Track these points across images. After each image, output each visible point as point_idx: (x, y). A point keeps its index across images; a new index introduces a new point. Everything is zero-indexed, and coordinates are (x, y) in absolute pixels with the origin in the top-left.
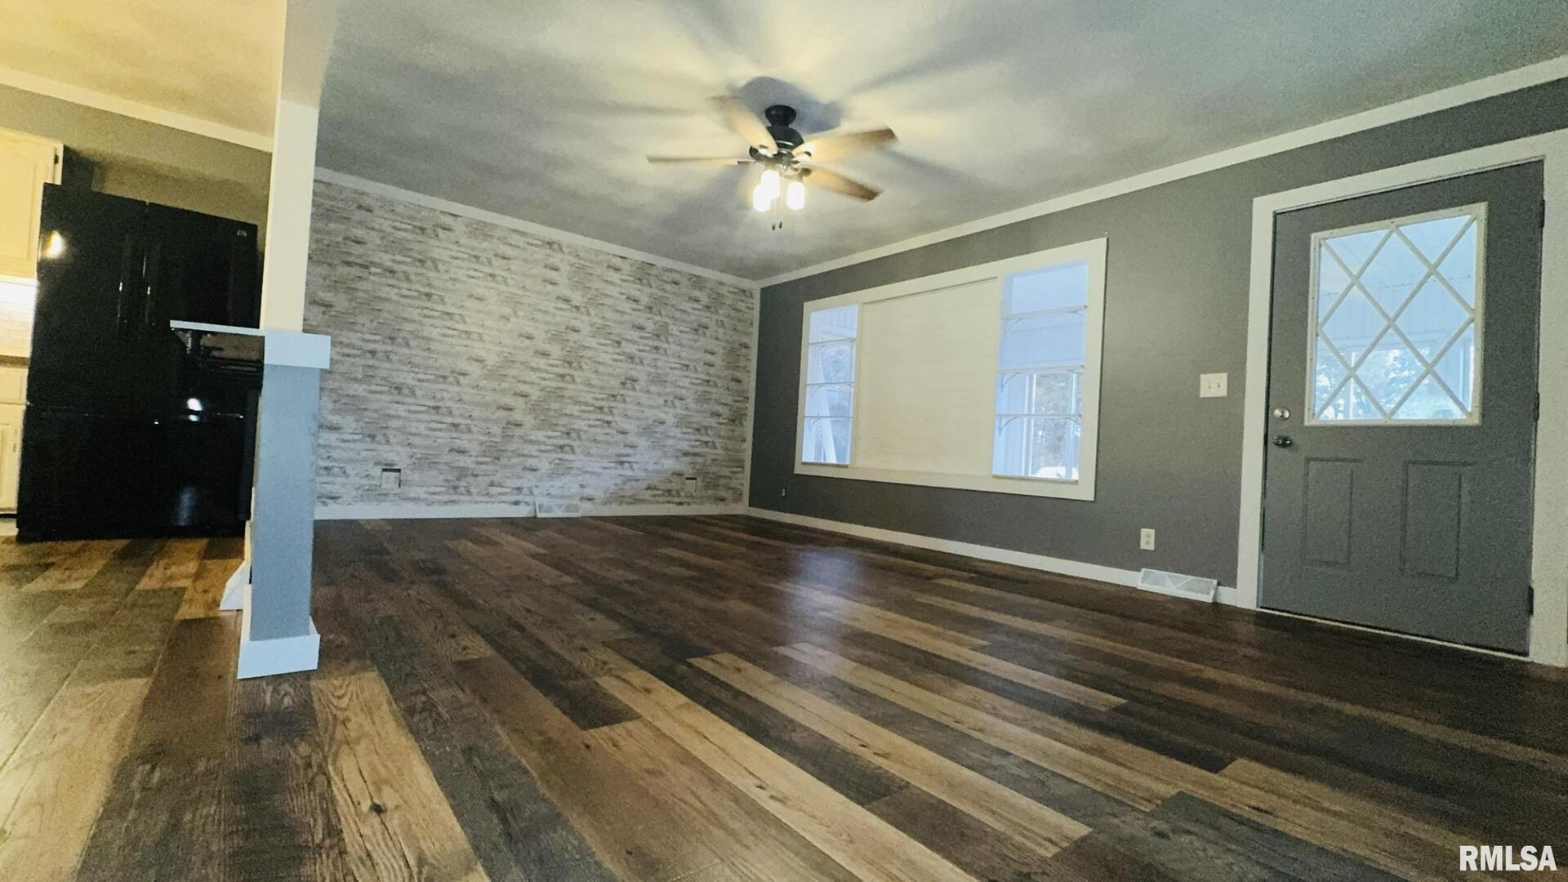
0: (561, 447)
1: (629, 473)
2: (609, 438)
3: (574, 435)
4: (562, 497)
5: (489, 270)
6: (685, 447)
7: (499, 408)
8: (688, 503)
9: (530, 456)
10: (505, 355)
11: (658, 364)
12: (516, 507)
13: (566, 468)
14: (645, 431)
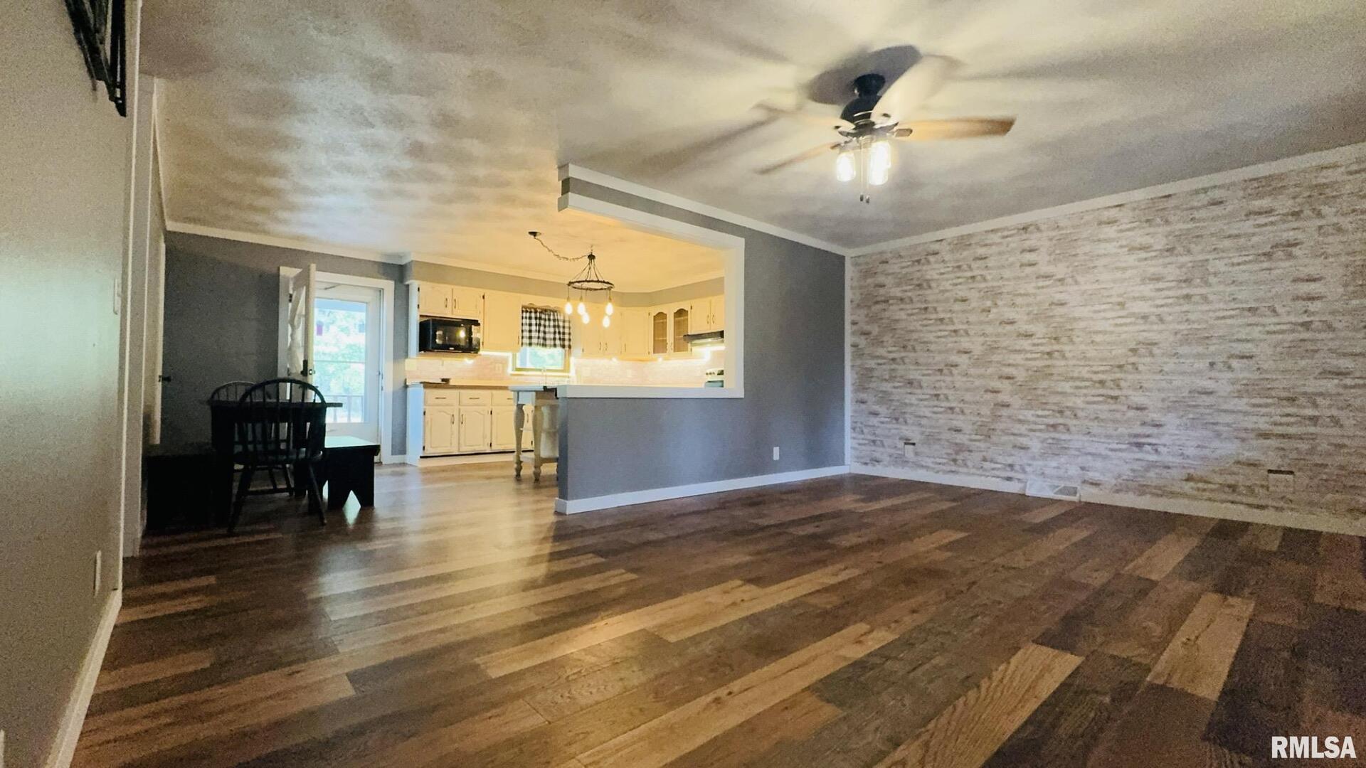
0: (1054, 426)
1: (1153, 458)
3: (1068, 413)
4: (1060, 478)
5: (969, 274)
6: (1263, 424)
7: (987, 391)
8: (1277, 508)
9: (1020, 435)
10: (989, 343)
11: (1192, 317)
12: (1008, 482)
13: (1062, 448)
14: (1173, 406)
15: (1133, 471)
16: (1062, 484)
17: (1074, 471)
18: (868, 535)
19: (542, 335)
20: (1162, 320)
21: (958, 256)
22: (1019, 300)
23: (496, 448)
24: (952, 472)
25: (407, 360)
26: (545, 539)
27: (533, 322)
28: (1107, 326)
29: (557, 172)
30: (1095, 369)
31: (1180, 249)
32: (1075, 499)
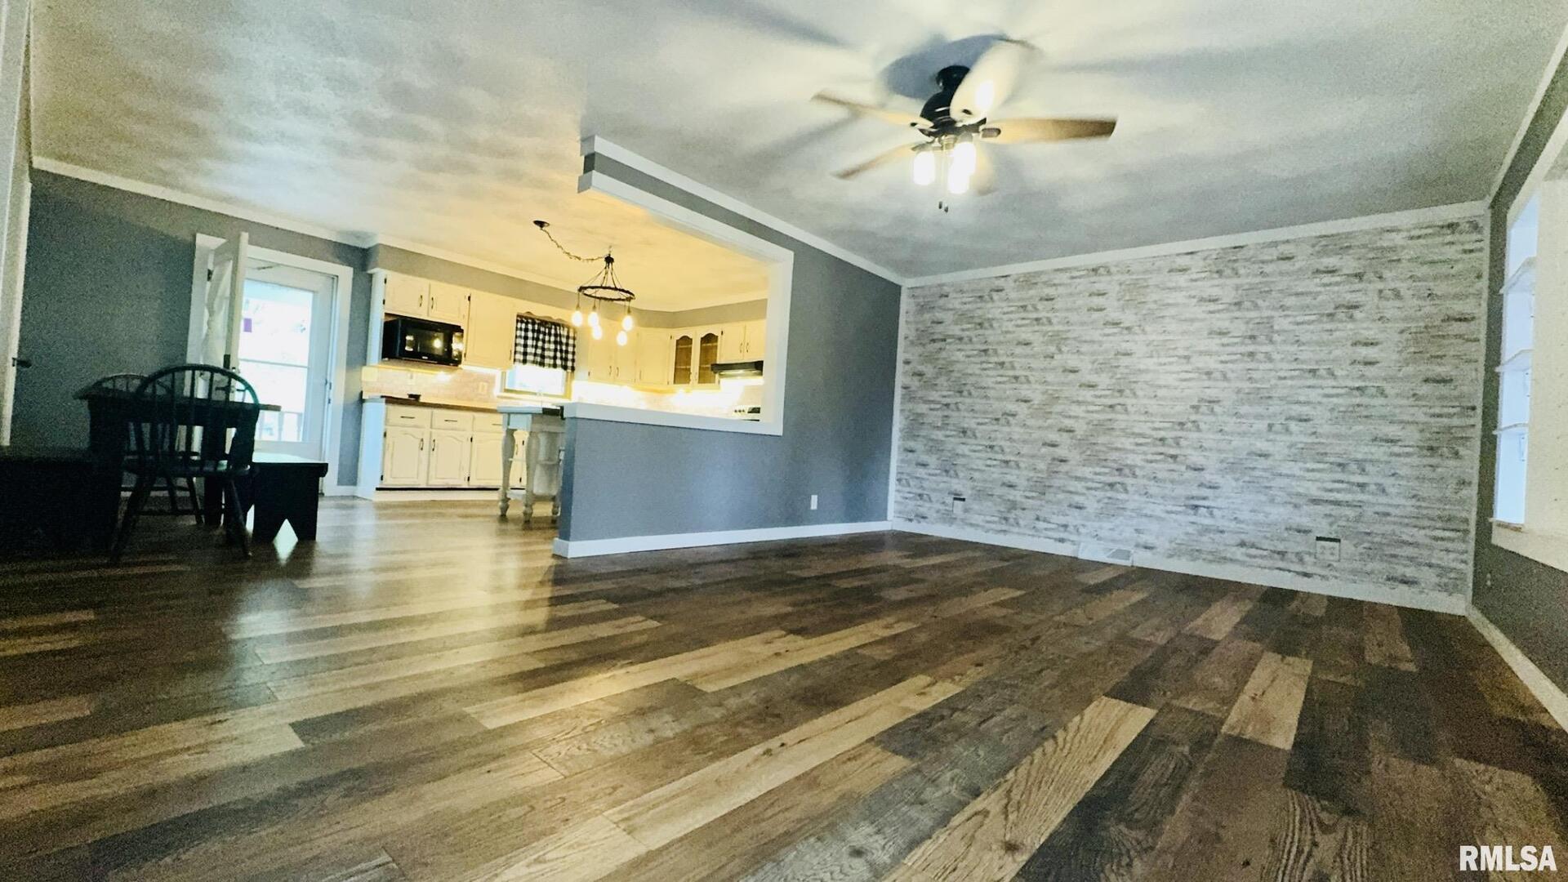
0: (1111, 485)
1: (1208, 521)
3: (1126, 471)
4: (1113, 541)
5: (1035, 315)
6: (1314, 491)
7: (1045, 444)
8: (1323, 577)
9: (1076, 493)
10: (1050, 392)
11: (1255, 375)
12: (1061, 544)
13: (1118, 508)
14: (1232, 467)
15: (1187, 534)
16: (1116, 547)
17: (1128, 533)
18: (921, 590)
19: (539, 351)
20: (1225, 378)
21: (1023, 294)
22: (1084, 348)
23: (474, 483)
24: (1005, 531)
25: (365, 369)
26: (542, 583)
27: (530, 334)
28: (1171, 380)
29: (579, 146)
30: (1157, 425)
31: (1247, 304)
32: (1128, 563)
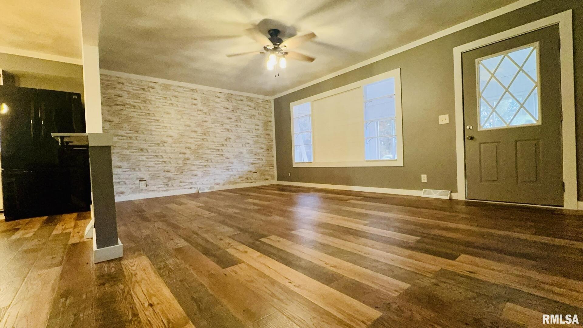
0: (205, 166)
1: (232, 173)
2: (223, 161)
3: (210, 161)
6: (252, 161)
7: (180, 153)
9: (194, 170)
10: (180, 133)
12: (191, 190)
13: (208, 173)
14: (236, 157)
15: (227, 178)
16: (209, 186)
20: (232, 131)
22: (191, 118)
24: (166, 190)
30: (216, 145)
32: (213, 190)
